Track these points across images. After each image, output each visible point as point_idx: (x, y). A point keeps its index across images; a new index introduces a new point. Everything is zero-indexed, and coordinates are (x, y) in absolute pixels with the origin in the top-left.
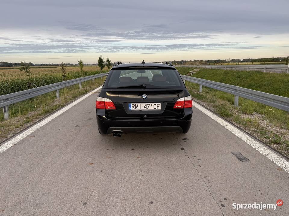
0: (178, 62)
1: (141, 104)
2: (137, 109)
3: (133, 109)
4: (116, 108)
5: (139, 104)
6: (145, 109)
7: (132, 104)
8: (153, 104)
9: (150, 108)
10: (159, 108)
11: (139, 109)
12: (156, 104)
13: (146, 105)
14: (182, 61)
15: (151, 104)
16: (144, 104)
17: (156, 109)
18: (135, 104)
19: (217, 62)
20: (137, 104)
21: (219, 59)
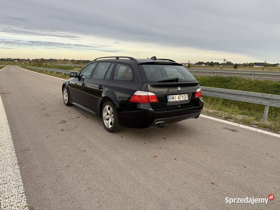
0: (46, 60)
1: (176, 95)
2: (173, 100)
3: (171, 101)
4: (159, 101)
5: (174, 96)
6: (179, 100)
7: (169, 96)
8: (183, 95)
9: (182, 99)
10: (187, 99)
11: (175, 100)
12: (185, 95)
13: (179, 96)
14: (51, 59)
15: (182, 95)
16: (178, 96)
17: (185, 99)
18: (171, 96)
19: (86, 62)
20: (173, 96)
21: (88, 60)
